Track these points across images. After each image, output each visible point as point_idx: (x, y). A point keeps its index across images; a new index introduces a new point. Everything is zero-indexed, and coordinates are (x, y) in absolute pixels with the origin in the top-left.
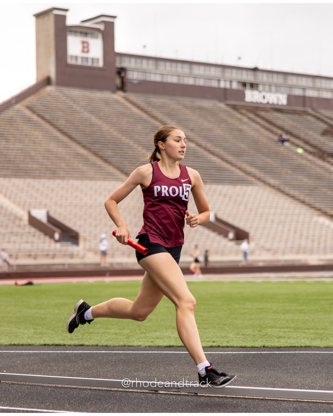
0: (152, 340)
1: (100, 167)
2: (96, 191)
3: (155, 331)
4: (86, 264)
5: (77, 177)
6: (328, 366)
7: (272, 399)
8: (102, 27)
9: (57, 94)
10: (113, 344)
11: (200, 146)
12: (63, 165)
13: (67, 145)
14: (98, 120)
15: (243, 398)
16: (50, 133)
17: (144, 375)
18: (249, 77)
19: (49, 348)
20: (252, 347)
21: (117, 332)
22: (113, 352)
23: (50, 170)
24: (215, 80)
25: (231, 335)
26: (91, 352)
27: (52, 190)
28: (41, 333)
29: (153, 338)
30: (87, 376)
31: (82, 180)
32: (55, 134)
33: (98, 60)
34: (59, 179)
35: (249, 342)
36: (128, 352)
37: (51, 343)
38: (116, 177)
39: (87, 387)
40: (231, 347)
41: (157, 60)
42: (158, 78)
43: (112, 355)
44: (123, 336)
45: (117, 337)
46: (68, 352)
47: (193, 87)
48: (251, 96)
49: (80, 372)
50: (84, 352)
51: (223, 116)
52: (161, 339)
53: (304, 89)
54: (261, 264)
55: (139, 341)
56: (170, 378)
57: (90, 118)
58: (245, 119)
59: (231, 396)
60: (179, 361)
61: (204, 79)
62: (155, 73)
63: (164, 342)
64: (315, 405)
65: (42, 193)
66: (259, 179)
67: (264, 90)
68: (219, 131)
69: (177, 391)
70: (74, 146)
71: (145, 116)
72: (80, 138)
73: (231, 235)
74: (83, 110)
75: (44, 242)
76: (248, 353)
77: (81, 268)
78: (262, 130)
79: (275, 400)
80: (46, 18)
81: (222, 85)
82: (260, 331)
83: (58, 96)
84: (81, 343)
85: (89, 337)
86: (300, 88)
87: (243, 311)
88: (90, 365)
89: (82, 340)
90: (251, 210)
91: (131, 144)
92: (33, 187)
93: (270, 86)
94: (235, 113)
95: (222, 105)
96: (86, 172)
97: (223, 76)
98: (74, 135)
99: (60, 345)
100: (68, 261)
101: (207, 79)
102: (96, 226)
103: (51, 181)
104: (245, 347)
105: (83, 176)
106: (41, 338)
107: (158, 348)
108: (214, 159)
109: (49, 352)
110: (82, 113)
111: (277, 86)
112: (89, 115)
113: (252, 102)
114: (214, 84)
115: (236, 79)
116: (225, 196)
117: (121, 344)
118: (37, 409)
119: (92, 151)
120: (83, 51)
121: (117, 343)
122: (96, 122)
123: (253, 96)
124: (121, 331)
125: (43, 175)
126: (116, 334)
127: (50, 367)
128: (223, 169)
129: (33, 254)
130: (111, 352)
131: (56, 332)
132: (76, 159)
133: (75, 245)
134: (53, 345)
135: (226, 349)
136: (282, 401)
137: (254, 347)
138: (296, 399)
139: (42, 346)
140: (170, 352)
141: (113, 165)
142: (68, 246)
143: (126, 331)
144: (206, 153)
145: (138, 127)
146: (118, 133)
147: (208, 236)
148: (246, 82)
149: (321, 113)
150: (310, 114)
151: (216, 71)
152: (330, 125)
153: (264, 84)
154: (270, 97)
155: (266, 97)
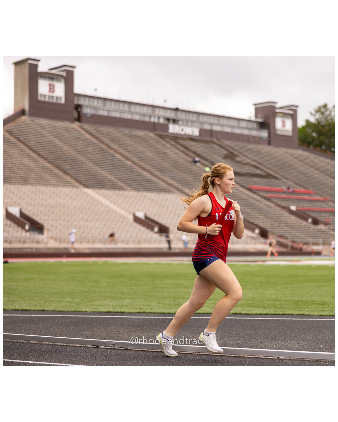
0: (96, 307)
1: (60, 177)
2: (57, 195)
3: (98, 300)
4: (49, 249)
5: (43, 184)
6: (222, 328)
7: (181, 352)
8: (64, 74)
9: (30, 122)
10: (66, 310)
11: (135, 163)
12: (33, 175)
13: (36, 160)
14: (60, 142)
15: (160, 352)
16: (24, 151)
17: (89, 333)
18: (171, 115)
19: (19, 312)
20: (168, 313)
21: (70, 300)
22: (66, 316)
23: (23, 179)
24: (147, 116)
25: (154, 304)
26: (50, 315)
27: (25, 193)
28: (13, 301)
29: (97, 305)
30: (47, 334)
31: (47, 186)
32: (27, 152)
33: (61, 98)
34: (30, 185)
35: (166, 309)
36: (78, 316)
37: (20, 308)
38: (72, 185)
39: (46, 343)
40: (153, 313)
41: (105, 100)
42: (105, 113)
43: (66, 318)
44: (74, 303)
45: (70, 304)
46: (33, 315)
47: (131, 120)
48: (173, 129)
49: (41, 331)
50: (45, 315)
51: (152, 142)
52: (102, 306)
53: (212, 125)
55: (86, 308)
56: (108, 336)
57: (54, 141)
58: (168, 145)
59: (152, 350)
60: (115, 323)
61: (139, 115)
62: (103, 110)
63: (104, 308)
64: (212, 357)
65: (17, 195)
66: (178, 189)
67: (183, 124)
68: (149, 153)
69: (113, 346)
70: (42, 161)
71: (95, 141)
72: (46, 155)
73: (156, 229)
74: (49, 134)
75: (18, 232)
76: (166, 317)
77: (45, 251)
78: (181, 154)
79: (184, 353)
80: (22, 66)
81: (152, 120)
82: (175, 301)
83: (30, 124)
84: (43, 309)
85: (49, 304)
86: (208, 124)
87: (163, 286)
88: (49, 325)
89: (43, 306)
90: (171, 211)
91: (84, 161)
92: (10, 190)
93: (187, 122)
94: (161, 140)
95: (152, 135)
96: (50, 180)
97: (153, 113)
98: (41, 153)
99: (27, 310)
100: (35, 246)
101: (141, 115)
102: (57, 221)
103: (24, 186)
104: (164, 313)
105: (47, 183)
106: (13, 304)
107: (100, 313)
108: (145, 173)
109: (19, 315)
110: (48, 137)
111: (192, 122)
112: (53, 139)
113: (174, 133)
114: (147, 119)
115: (162, 116)
116: (153, 200)
117: (73, 310)
118: (8, 359)
119: (55, 165)
120: (50, 91)
121: (70, 309)
122: (59, 143)
123: (174, 129)
124: (73, 300)
125: (17, 182)
126: (69, 302)
127: (19, 327)
128: (151, 181)
129: (9, 240)
130: (65, 316)
131: (24, 300)
132: (42, 171)
133: (40, 234)
134: (21, 310)
135: (150, 314)
136: (189, 355)
137: (170, 313)
138: (199, 353)
139: (13, 311)
140: (109, 316)
141: (70, 176)
142: (35, 235)
143: (77, 300)
144: (139, 170)
145: (90, 148)
146: (74, 153)
147: (139, 230)
148: (170, 118)
149: (223, 143)
150: (215, 143)
151: (148, 110)
152: (230, 152)
153: (183, 121)
154: (187, 129)
155: (184, 129)
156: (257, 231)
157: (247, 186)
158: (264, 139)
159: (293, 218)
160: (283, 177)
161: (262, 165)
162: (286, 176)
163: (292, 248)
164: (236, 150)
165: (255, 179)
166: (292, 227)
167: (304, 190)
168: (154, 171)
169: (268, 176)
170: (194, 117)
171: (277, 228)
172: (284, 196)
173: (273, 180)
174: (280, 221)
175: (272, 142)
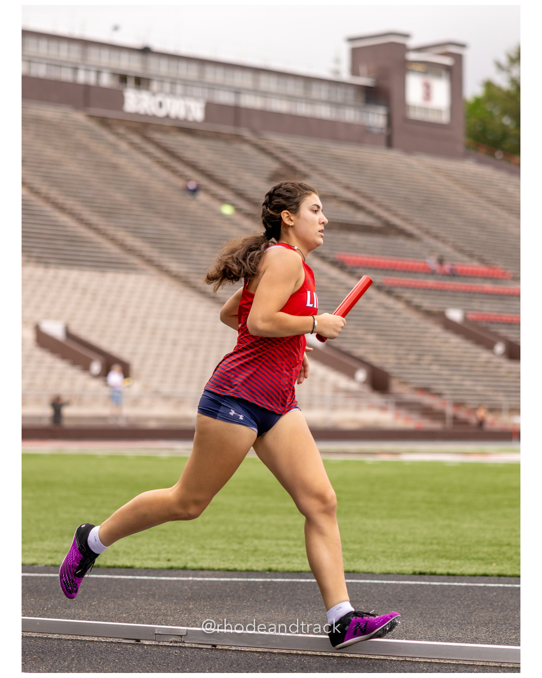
18: (131, 65)
24: (67, 67)
48: (136, 102)
51: (81, 137)
53: (238, 92)
54: (153, 425)
58: (124, 146)
61: (47, 64)
66: (150, 261)
67: (161, 91)
68: (73, 167)
73: (96, 367)
78: (156, 168)
81: (82, 77)
86: (229, 91)
90: (134, 320)
93: (173, 82)
94: (104, 133)
95: (80, 117)
97: (83, 60)
101: (52, 65)
108: (64, 219)
111: (186, 83)
113: (136, 114)
114: (66, 75)
115: (107, 68)
116: (84, 291)
123: (139, 101)
128: (80, 239)
144: (48, 209)
147: (51, 369)
148: (128, 75)
149: (267, 140)
150: (246, 141)
151: (69, 51)
152: (286, 165)
153: (162, 80)
154: (171, 104)
155: (164, 105)
156: (361, 375)
157: (332, 256)
158: (376, 131)
159: (455, 340)
160: (428, 232)
161: (370, 199)
162: (435, 230)
163: (455, 419)
164: (301, 160)
165: (353, 238)
166: (454, 366)
167: (482, 268)
168: (87, 214)
169: (387, 229)
170: (190, 72)
171: (412, 367)
172: (431, 282)
173: (401, 241)
174: (420, 348)
175: (396, 139)
